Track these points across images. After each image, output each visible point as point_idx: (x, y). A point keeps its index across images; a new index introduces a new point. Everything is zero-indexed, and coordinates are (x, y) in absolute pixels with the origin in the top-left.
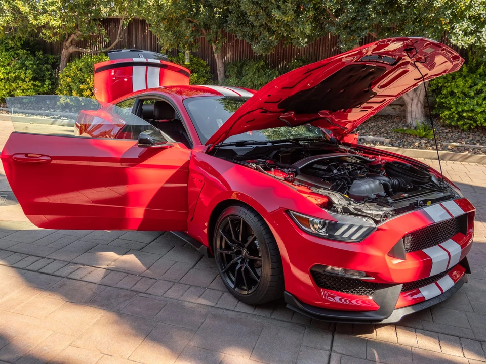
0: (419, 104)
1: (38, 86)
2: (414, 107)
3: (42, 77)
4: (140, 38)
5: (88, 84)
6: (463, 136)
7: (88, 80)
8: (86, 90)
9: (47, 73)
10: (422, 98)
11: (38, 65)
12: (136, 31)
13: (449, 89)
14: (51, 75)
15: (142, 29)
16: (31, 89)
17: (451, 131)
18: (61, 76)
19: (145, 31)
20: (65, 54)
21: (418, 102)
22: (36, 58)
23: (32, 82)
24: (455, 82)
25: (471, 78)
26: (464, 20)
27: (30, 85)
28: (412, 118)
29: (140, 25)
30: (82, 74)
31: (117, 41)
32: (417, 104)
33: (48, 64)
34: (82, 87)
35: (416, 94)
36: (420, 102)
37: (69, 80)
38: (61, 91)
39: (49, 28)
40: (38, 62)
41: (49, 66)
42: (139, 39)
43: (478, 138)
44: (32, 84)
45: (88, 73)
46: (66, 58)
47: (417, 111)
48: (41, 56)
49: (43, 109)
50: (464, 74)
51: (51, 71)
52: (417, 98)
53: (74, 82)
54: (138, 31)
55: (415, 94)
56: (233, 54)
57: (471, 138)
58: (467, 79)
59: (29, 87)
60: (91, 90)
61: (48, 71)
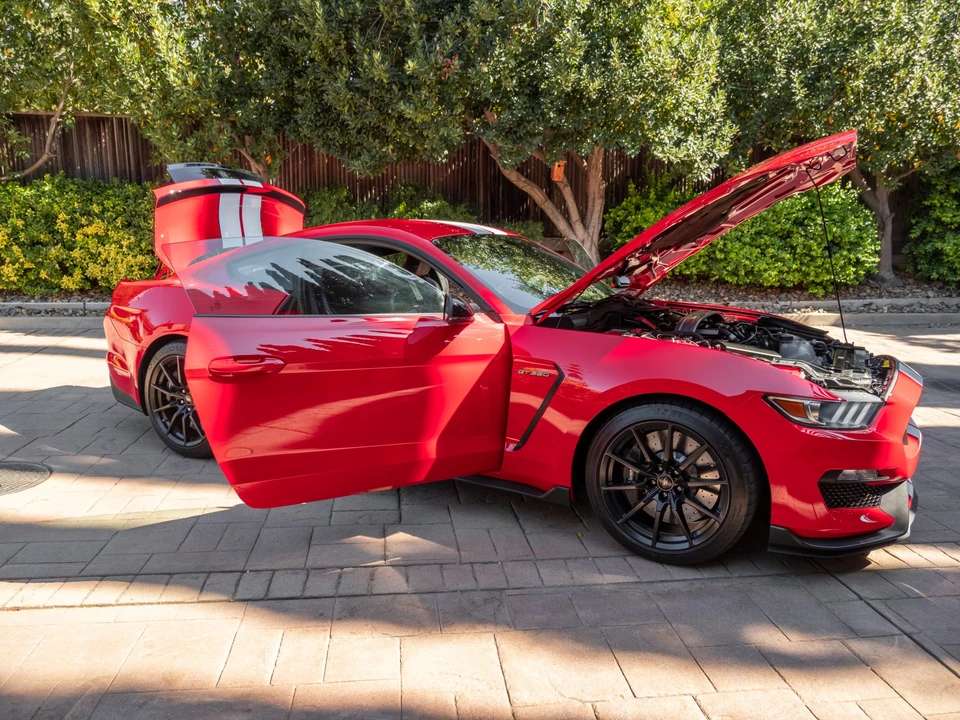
0: (594, 249)
4: (90, 153)
6: (656, 290)
10: (596, 238)
12: (79, 139)
13: (635, 225)
15: (92, 136)
19: (100, 141)
24: (642, 214)
25: (661, 208)
26: (668, 124)
29: (88, 128)
31: (45, 157)
42: (87, 155)
43: (677, 292)
50: (651, 202)
52: (590, 239)
54: (86, 140)
56: (280, 180)
57: (668, 293)
58: (657, 209)
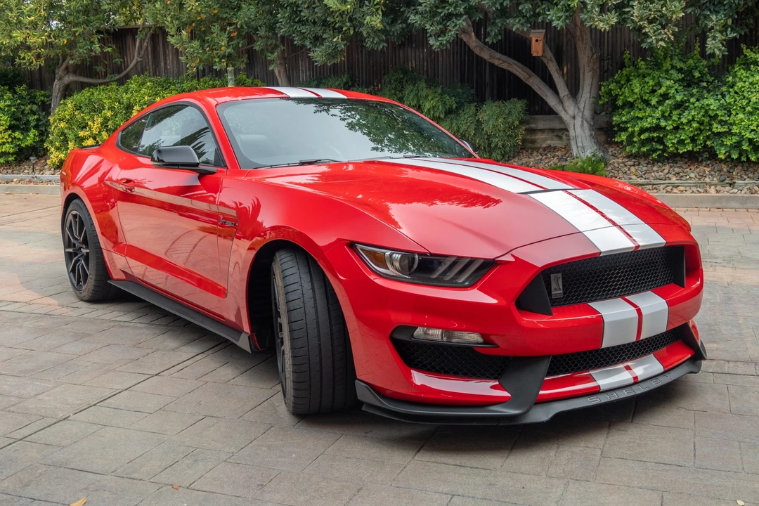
0: (586, 125)
1: (19, 139)
2: (578, 130)
3: (25, 124)
4: (171, 56)
5: (90, 128)
6: (655, 168)
7: (89, 123)
8: (88, 139)
9: (32, 118)
10: (588, 113)
11: (18, 107)
14: (38, 120)
16: (8, 142)
17: (637, 163)
18: (51, 121)
20: (57, 87)
21: (582, 121)
22: (16, 96)
23: (10, 132)
25: (652, 78)
27: (7, 137)
28: (577, 147)
30: (82, 115)
31: (134, 61)
32: (582, 125)
33: (34, 103)
34: (81, 134)
35: (579, 109)
36: (586, 121)
37: (62, 125)
38: (51, 142)
39: (29, 48)
40: (19, 101)
41: (35, 108)
42: (169, 58)
44: (9, 135)
45: (90, 112)
46: (60, 94)
47: (583, 135)
48: (24, 93)
49: (26, 171)
51: (39, 115)
52: (581, 115)
53: (70, 129)
54: (168, 46)
55: (577, 110)
57: (666, 171)
58: (647, 79)
59: (4, 140)
60: (94, 138)
61: (35, 114)
